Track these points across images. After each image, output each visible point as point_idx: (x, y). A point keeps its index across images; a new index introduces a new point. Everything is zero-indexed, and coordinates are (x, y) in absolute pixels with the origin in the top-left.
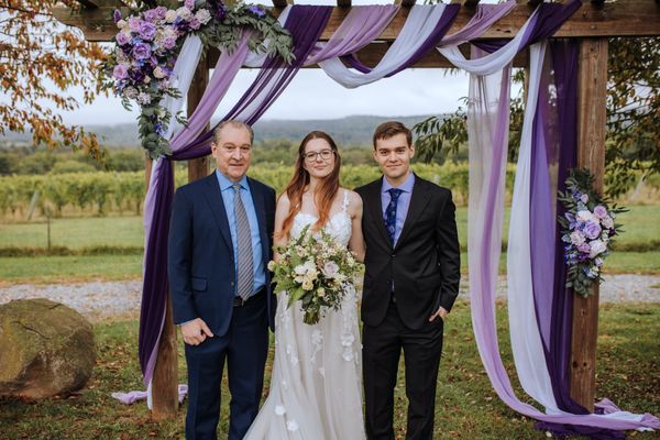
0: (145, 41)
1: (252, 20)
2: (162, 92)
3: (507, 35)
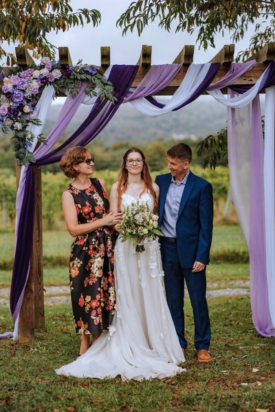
0: (21, 90)
1: (89, 77)
2: (28, 121)
3: (250, 83)
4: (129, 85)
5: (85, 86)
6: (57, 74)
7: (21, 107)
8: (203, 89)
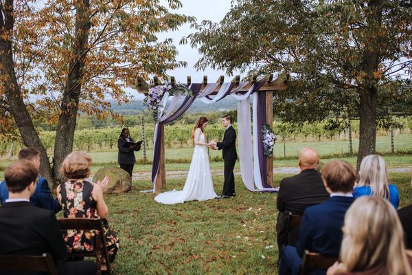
0: (155, 94)
1: (182, 88)
2: (159, 106)
3: (247, 90)
4: (198, 91)
5: (181, 92)
6: (170, 87)
7: (156, 100)
8: (228, 93)
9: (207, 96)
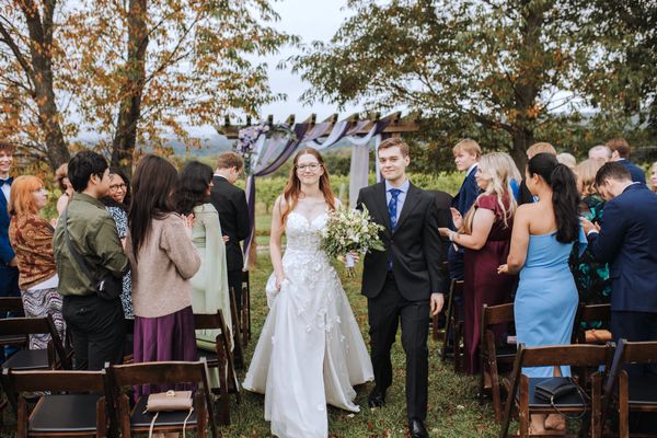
0: (248, 137)
1: (283, 129)
3: (367, 132)
4: (304, 133)
5: (281, 135)
6: (267, 128)
7: (248, 146)
9: (315, 140)
